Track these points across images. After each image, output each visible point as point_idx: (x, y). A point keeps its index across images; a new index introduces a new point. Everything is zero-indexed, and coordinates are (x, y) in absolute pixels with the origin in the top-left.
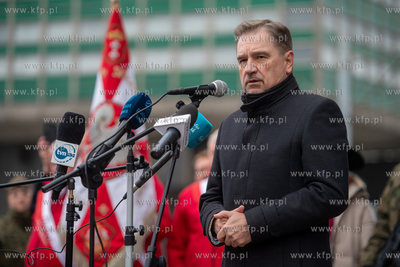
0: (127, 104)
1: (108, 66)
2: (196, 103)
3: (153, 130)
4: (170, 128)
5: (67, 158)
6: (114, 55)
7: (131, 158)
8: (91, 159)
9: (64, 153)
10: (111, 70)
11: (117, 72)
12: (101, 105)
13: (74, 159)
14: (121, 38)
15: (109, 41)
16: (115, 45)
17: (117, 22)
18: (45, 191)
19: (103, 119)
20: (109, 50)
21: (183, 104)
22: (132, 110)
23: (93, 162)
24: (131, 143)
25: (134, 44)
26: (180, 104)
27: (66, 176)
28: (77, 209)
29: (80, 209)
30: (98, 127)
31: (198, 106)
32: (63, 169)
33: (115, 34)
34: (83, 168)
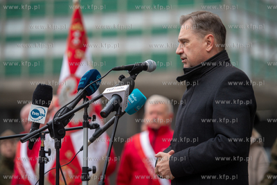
0: (83, 77)
1: (72, 50)
2: (133, 76)
3: (102, 96)
4: (115, 95)
5: (40, 117)
6: (76, 41)
7: (86, 117)
8: (57, 118)
9: (37, 114)
10: (74, 53)
11: (79, 54)
12: (67, 78)
13: (44, 118)
14: (81, 29)
15: (72, 32)
16: (77, 34)
17: (78, 18)
18: (23, 141)
19: (68, 88)
20: (73, 38)
21: (124, 77)
22: (87, 82)
23: (58, 120)
24: (86, 106)
25: (91, 35)
26: (122, 78)
27: (38, 130)
28: (47, 155)
29: (49, 155)
30: (65, 94)
31: (135, 79)
32: (37, 125)
33: (77, 27)
34: (51, 124)
